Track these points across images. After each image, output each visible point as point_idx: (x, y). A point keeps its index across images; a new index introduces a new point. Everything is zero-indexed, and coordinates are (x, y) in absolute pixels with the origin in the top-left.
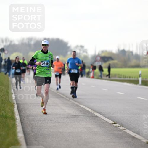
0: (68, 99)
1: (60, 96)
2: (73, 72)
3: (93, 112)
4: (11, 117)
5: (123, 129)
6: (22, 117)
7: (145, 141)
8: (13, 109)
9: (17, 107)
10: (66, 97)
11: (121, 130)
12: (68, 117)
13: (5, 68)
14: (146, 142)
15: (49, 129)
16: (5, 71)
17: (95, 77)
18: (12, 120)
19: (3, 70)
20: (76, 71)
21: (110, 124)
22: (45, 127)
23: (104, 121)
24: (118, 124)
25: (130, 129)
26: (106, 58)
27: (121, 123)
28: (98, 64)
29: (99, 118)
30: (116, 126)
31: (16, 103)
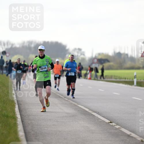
0: (66, 99)
1: (59, 96)
2: (71, 75)
3: (90, 112)
4: (13, 116)
5: (119, 128)
6: (23, 116)
7: (139, 139)
8: (15, 109)
9: (18, 107)
10: (65, 97)
11: (117, 129)
12: (66, 117)
13: (6, 70)
14: (140, 141)
15: (48, 128)
16: (7, 72)
17: (92, 78)
18: (13, 120)
19: (5, 72)
20: (73, 74)
21: (106, 123)
22: (45, 126)
23: (100, 120)
24: (114, 123)
25: (125, 128)
26: (103, 60)
27: (117, 122)
28: (95, 66)
29: (96, 117)
30: (112, 125)
31: (17, 103)
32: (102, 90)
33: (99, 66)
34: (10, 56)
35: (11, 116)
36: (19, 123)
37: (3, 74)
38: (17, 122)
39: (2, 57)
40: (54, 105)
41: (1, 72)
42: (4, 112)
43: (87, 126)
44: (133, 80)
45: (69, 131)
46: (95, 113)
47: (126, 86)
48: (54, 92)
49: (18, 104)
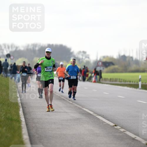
3: (95, 115)
5: (124, 131)
6: (27, 119)
7: (144, 142)
11: (122, 132)
12: (70, 120)
14: (145, 144)
15: (53, 131)
18: (17, 123)
19: (9, 74)
20: (75, 78)
21: (111, 126)
22: (49, 129)
23: (105, 123)
24: (119, 126)
25: (130, 131)
26: (107, 63)
27: (122, 125)
28: (100, 69)
29: (100, 121)
30: (117, 129)
31: (21, 107)
32: (107, 93)
33: (103, 69)
34: (14, 59)
35: (16, 119)
36: (24, 126)
37: (8, 77)
38: (21, 125)
39: (6, 60)
40: (59, 108)
41: (6, 75)
42: (9, 115)
43: (92, 130)
44: (138, 83)
45: (74, 135)
46: (100, 117)
47: (131, 89)
48: (59, 96)
49: (23, 108)
